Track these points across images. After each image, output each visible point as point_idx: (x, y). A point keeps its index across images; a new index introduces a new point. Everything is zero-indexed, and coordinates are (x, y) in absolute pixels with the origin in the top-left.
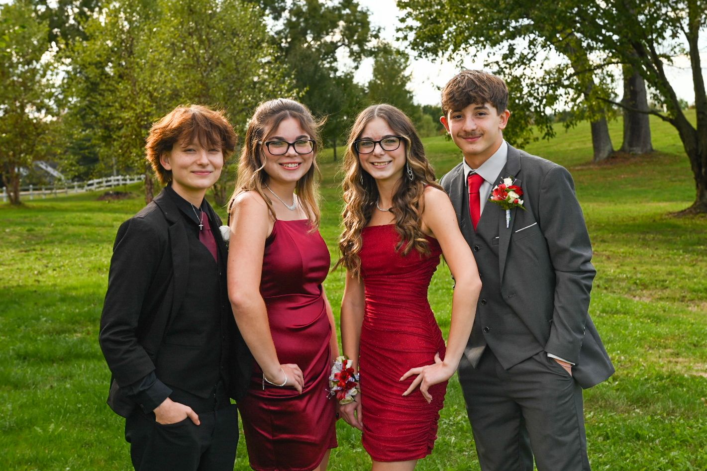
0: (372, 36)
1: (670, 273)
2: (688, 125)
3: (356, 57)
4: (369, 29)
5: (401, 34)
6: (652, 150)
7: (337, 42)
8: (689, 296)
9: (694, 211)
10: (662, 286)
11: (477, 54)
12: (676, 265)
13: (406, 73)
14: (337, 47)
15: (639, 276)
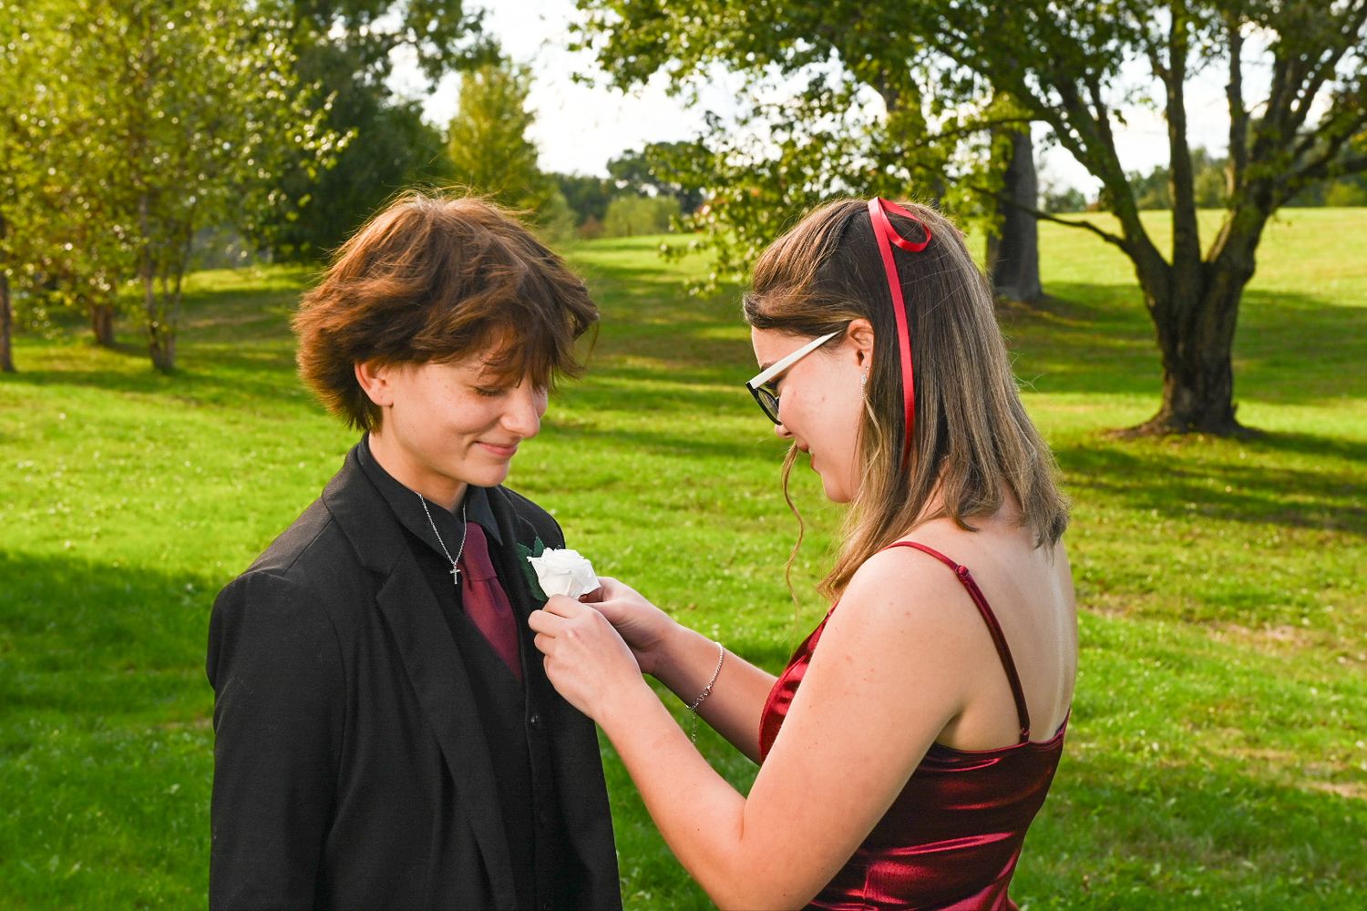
0: (467, 26)
1: (1149, 560)
2: (1154, 252)
3: (433, 68)
4: (460, 14)
5: (576, 38)
6: (1040, 294)
7: (393, 36)
8: (1200, 610)
9: (1158, 430)
10: (1141, 586)
11: (749, 87)
12: (1155, 543)
13: (527, 106)
14: (392, 45)
15: (1090, 564)
